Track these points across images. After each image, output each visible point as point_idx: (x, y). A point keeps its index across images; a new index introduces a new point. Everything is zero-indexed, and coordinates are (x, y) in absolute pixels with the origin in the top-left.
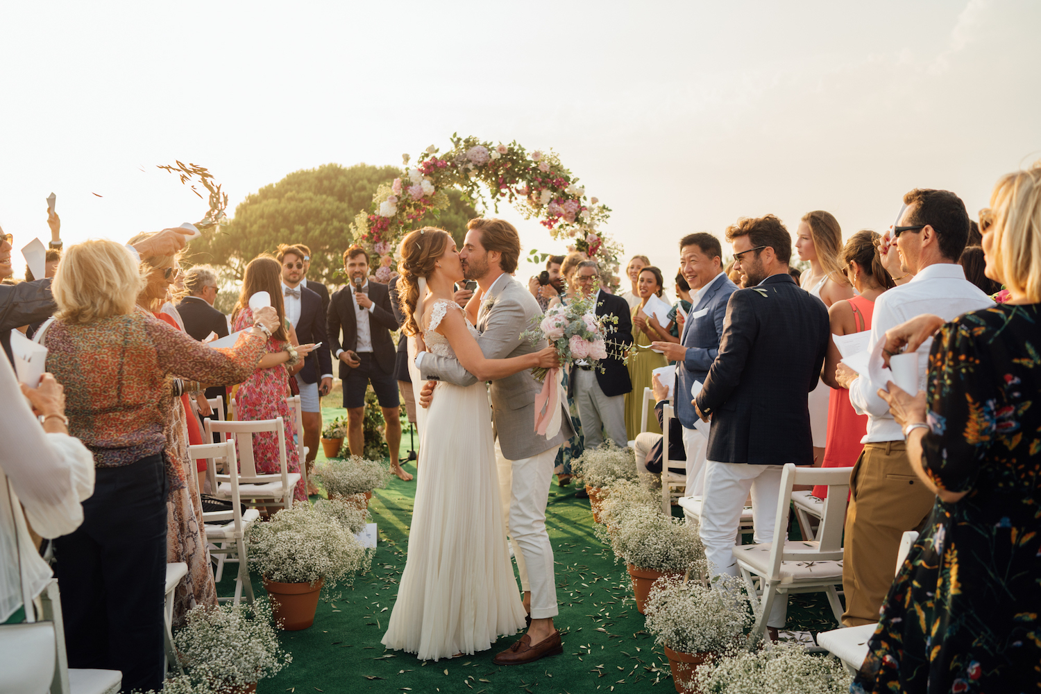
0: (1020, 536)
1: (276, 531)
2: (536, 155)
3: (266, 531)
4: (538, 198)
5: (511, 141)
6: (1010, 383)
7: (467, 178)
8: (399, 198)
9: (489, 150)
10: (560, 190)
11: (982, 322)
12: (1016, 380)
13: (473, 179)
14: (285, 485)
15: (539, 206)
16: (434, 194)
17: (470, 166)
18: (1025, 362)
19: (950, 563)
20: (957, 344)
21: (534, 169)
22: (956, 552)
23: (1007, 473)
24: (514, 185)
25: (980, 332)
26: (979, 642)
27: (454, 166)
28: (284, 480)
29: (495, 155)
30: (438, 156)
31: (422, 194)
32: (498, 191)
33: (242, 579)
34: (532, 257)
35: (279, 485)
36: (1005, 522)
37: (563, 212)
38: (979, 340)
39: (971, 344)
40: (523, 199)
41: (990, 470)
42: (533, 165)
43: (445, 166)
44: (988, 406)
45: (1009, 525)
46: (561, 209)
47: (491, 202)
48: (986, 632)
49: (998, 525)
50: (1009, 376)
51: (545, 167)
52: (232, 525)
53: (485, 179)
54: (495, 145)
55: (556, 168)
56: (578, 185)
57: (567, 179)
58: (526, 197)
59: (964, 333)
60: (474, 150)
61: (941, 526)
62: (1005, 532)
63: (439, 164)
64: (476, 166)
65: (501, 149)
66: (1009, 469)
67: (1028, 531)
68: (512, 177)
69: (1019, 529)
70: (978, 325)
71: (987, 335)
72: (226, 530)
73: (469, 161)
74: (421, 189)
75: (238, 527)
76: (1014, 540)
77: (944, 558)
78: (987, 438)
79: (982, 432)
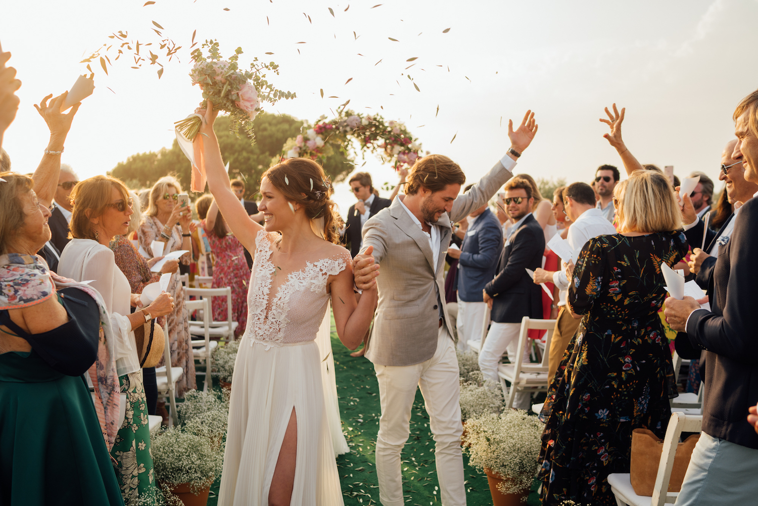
0: (615, 338)
1: (229, 353)
2: (391, 123)
3: (223, 353)
4: (392, 150)
5: (375, 113)
6: (616, 271)
7: (345, 136)
8: (300, 148)
9: (361, 118)
10: (406, 146)
11: (608, 242)
12: (619, 270)
13: (349, 137)
14: (230, 328)
15: (391, 155)
16: (323, 146)
17: (348, 129)
18: (623, 263)
19: (584, 350)
20: (594, 249)
21: (390, 132)
22: (587, 345)
23: (612, 312)
24: (375, 142)
25: (605, 246)
26: (591, 385)
27: (337, 128)
28: (230, 326)
29: (365, 122)
30: (327, 121)
31: (316, 146)
32: (365, 145)
33: (208, 381)
34: (385, 187)
35: (227, 328)
36: (609, 332)
37: (407, 160)
38: (604, 249)
39: (600, 250)
40: (381, 151)
41: (605, 310)
42: (389, 129)
43: (331, 129)
44: (598, 280)
45: (611, 333)
46: (405, 157)
47: (359, 152)
48: (594, 381)
49: (606, 333)
50: (615, 268)
51: (396, 131)
52: (203, 349)
53: (357, 137)
54: (365, 115)
55: (404, 132)
56: (417, 143)
57: (411, 139)
58: (383, 150)
59: (598, 245)
60: (351, 118)
61: (581, 333)
62: (609, 336)
63: (328, 127)
64: (352, 129)
65: (369, 118)
66: (614, 310)
67: (619, 336)
68: (374, 137)
69: (615, 335)
70: (606, 243)
71: (608, 248)
72: (200, 352)
73: (347, 125)
74: (315, 143)
75: (207, 350)
76: (612, 340)
77: (582, 348)
78: (595, 294)
79: (593, 290)
